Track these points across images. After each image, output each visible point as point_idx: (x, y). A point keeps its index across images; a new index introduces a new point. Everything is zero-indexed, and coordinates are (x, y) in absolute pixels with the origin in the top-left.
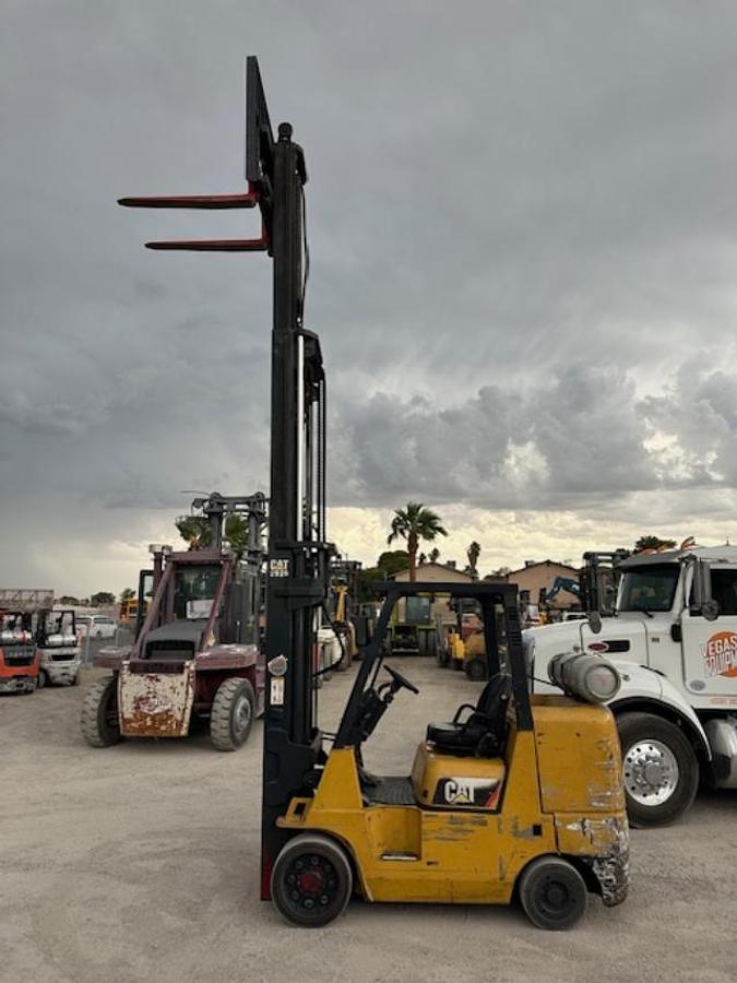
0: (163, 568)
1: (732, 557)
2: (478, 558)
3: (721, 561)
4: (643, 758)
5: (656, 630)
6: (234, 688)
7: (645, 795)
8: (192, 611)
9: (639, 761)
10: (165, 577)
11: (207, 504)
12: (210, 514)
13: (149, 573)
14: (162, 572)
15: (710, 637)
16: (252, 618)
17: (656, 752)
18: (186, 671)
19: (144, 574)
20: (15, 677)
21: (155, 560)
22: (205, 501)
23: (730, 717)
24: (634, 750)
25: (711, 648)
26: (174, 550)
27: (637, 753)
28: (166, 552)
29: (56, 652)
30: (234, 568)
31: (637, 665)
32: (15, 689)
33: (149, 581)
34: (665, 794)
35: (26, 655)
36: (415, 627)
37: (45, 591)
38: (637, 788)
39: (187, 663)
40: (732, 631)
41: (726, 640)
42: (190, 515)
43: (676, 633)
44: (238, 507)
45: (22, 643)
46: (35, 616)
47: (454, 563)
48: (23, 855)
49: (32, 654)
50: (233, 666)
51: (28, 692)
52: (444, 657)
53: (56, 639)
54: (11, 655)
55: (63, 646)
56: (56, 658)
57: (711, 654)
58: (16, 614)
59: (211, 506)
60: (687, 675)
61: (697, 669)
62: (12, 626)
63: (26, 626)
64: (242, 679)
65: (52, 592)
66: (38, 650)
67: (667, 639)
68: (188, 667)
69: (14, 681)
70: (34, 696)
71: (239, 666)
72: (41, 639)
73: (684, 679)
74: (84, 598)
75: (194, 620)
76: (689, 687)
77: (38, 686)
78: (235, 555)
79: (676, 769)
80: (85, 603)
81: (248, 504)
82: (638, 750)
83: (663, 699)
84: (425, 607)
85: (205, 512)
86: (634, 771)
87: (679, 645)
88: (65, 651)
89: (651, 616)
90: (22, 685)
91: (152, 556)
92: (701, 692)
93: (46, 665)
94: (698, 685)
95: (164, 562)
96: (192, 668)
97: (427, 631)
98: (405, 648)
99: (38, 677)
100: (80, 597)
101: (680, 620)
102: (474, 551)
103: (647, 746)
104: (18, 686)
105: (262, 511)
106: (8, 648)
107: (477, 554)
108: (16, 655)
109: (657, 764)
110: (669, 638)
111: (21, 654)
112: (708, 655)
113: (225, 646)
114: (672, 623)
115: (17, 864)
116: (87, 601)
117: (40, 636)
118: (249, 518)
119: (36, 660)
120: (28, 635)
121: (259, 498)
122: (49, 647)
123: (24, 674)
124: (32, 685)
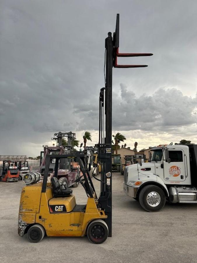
0: (46, 151)
1: (176, 148)
2: (137, 146)
3: (174, 149)
4: (152, 196)
5: (157, 165)
6: (62, 180)
7: (152, 204)
8: (53, 161)
9: (151, 196)
10: (46, 153)
11: (58, 135)
12: (59, 137)
13: (43, 152)
14: (46, 152)
15: (170, 167)
16: (68, 163)
17: (156, 194)
18: (50, 176)
19: (42, 152)
20: (13, 178)
21: (44, 149)
22: (57, 134)
23: (175, 186)
24: (150, 194)
25: (171, 170)
26: (49, 146)
27: (151, 195)
28: (46, 147)
29: (23, 171)
30: (63, 151)
31: (153, 174)
32: (13, 181)
33: (43, 154)
34: (157, 204)
35: (15, 172)
36: (116, 165)
37: (24, 156)
38: (151, 202)
39: (51, 174)
40: (175, 166)
41: (174, 168)
42: (54, 137)
43: (162, 166)
44: (65, 135)
45: (15, 169)
46: (18, 163)
47: (129, 148)
49: (17, 172)
50: (62, 175)
51: (16, 181)
52: (122, 172)
53: (23, 168)
54: (12, 172)
55: (25, 170)
56: (23, 173)
57: (171, 171)
58: (13, 162)
59: (59, 135)
60: (165, 176)
61: (167, 175)
62: (12, 165)
63: (16, 165)
64: (64, 178)
65: (26, 156)
66: (19, 171)
67: (160, 168)
68: (51, 175)
69: (13, 179)
70: (18, 182)
71: (63, 175)
72: (20, 168)
73: (164, 177)
74: (35, 157)
75: (53, 164)
76: (165, 179)
77: (19, 180)
78: (63, 147)
79: (160, 198)
80: (35, 159)
81: (68, 134)
82: (151, 194)
83: (157, 182)
84: (119, 160)
85: (57, 136)
86: (150, 199)
87: (163, 169)
88: (25, 171)
89: (157, 162)
91: (43, 148)
92: (168, 180)
93: (21, 175)
94: (167, 179)
95: (46, 150)
96: (52, 175)
97: (119, 166)
98: (114, 170)
99: (19, 178)
100: (34, 157)
101: (163, 163)
102: (136, 144)
103: (153, 193)
104: (14, 180)
105: (71, 136)
106: (11, 171)
107: (137, 145)
108: (13, 172)
109: (156, 197)
110: (160, 167)
111: (14, 172)
112: (170, 172)
113: (61, 170)
114: (161, 163)
115: (7, 218)
116: (35, 158)
117: (19, 167)
118: (68, 138)
119: (18, 173)
120: (16, 167)
121: (71, 133)
122: (21, 170)
123: (15, 177)
124: (17, 180)
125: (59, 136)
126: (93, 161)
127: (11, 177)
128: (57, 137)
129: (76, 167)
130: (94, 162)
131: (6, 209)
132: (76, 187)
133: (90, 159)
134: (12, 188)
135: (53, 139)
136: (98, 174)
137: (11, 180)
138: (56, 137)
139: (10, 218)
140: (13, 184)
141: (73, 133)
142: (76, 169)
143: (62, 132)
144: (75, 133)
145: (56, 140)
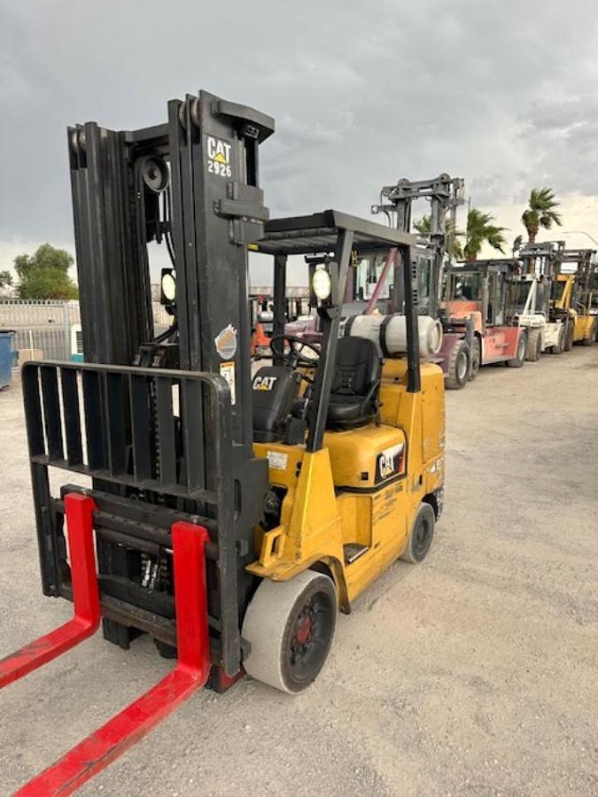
11: (393, 192)
22: (392, 189)
44: (422, 191)
59: (397, 193)
81: (432, 187)
85: (389, 196)
105: (445, 194)
118: (432, 202)
121: (445, 181)
125: (397, 197)
126: (551, 301)
127: (266, 344)
128: (390, 203)
129: (462, 317)
130: (554, 304)
132: (457, 389)
133: (538, 289)
135: (375, 209)
136: (566, 350)
137: (267, 353)
138: (387, 202)
141: (452, 178)
142: (463, 326)
143: (411, 181)
144: (460, 178)
145: (387, 213)
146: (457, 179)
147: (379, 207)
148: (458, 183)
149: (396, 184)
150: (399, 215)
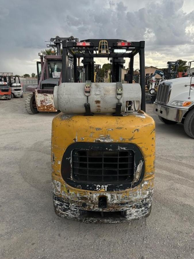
0: (44, 61)
8: (54, 75)
11: (55, 40)
12: (56, 44)
13: (40, 63)
14: (44, 63)
19: (38, 63)
20: (5, 95)
22: (54, 39)
28: (44, 55)
29: (15, 88)
32: (5, 98)
33: (40, 65)
35: (6, 89)
37: (10, 73)
42: (50, 44)
45: (5, 85)
46: (7, 78)
48: (13, 145)
49: (8, 89)
51: (9, 99)
53: (15, 84)
54: (2, 89)
55: (17, 86)
56: (16, 90)
58: (2, 77)
59: (57, 41)
62: (1, 80)
63: (5, 81)
65: (12, 73)
66: (10, 87)
69: (4, 96)
70: (11, 100)
75: (55, 78)
77: (12, 98)
81: (69, 40)
88: (18, 88)
90: (7, 97)
91: (40, 57)
93: (13, 92)
95: (44, 59)
99: (11, 95)
106: (1, 87)
108: (4, 89)
115: (12, 148)
116: (22, 76)
117: (10, 83)
119: (10, 90)
120: (6, 83)
121: (72, 38)
122: (13, 87)
123: (7, 94)
124: (10, 97)
127: (2, 94)
131: (7, 134)
134: (6, 107)
135: (49, 46)
137: (3, 98)
138: (53, 43)
139: (17, 147)
140: (6, 103)
141: (74, 38)
143: (60, 37)
144: (78, 38)
145: (53, 48)
146: (77, 39)
147: (50, 45)
148: (77, 40)
149: (55, 38)
150: (57, 48)
